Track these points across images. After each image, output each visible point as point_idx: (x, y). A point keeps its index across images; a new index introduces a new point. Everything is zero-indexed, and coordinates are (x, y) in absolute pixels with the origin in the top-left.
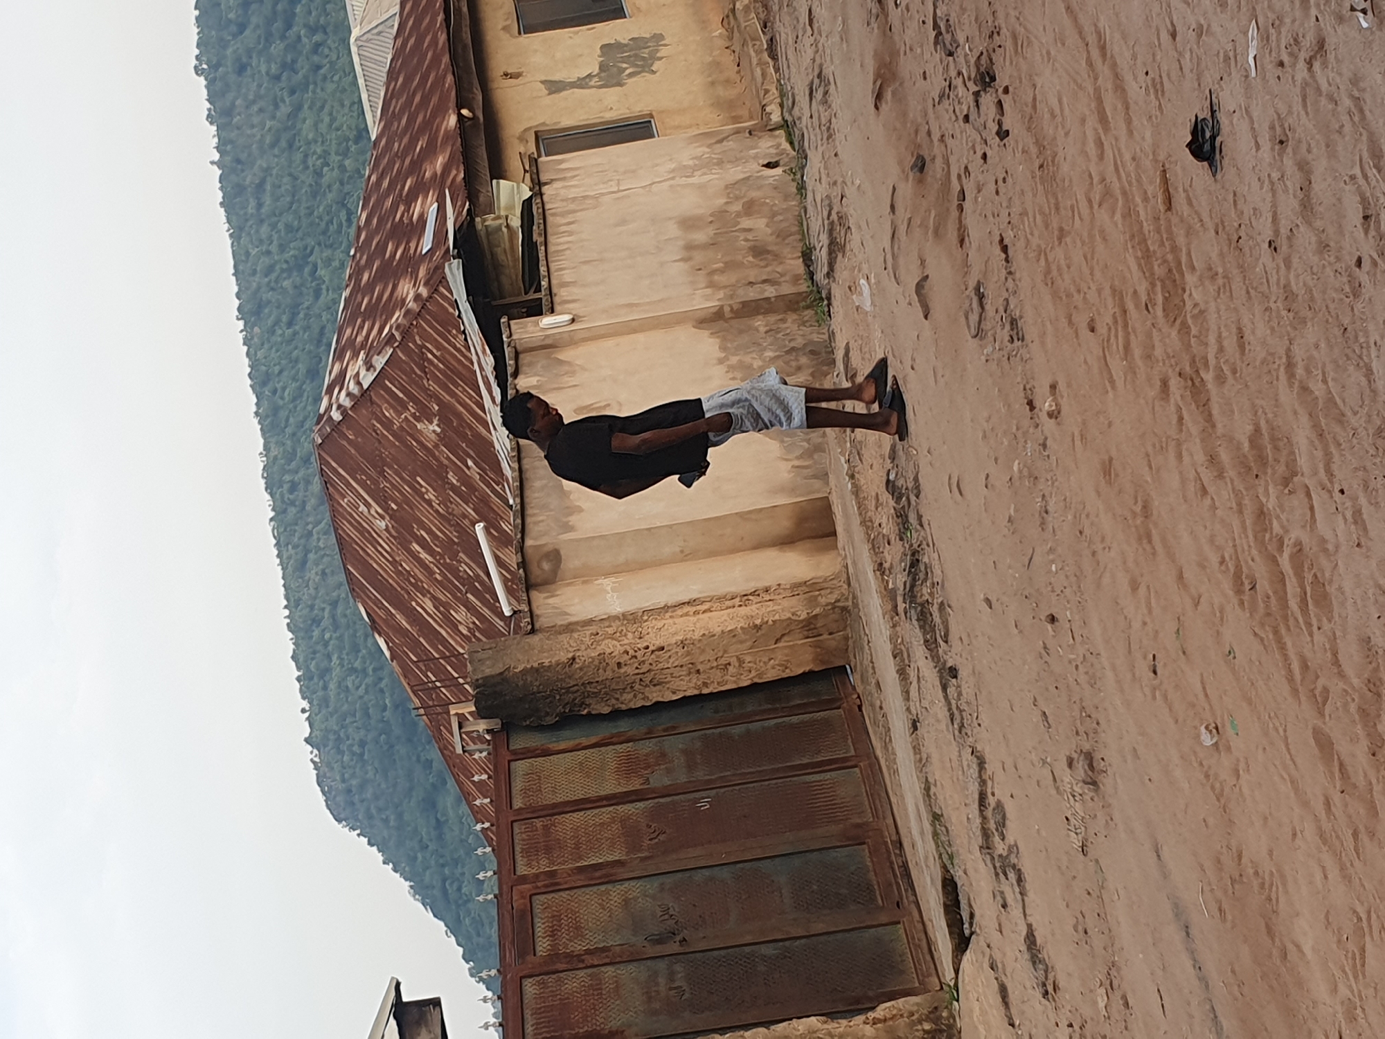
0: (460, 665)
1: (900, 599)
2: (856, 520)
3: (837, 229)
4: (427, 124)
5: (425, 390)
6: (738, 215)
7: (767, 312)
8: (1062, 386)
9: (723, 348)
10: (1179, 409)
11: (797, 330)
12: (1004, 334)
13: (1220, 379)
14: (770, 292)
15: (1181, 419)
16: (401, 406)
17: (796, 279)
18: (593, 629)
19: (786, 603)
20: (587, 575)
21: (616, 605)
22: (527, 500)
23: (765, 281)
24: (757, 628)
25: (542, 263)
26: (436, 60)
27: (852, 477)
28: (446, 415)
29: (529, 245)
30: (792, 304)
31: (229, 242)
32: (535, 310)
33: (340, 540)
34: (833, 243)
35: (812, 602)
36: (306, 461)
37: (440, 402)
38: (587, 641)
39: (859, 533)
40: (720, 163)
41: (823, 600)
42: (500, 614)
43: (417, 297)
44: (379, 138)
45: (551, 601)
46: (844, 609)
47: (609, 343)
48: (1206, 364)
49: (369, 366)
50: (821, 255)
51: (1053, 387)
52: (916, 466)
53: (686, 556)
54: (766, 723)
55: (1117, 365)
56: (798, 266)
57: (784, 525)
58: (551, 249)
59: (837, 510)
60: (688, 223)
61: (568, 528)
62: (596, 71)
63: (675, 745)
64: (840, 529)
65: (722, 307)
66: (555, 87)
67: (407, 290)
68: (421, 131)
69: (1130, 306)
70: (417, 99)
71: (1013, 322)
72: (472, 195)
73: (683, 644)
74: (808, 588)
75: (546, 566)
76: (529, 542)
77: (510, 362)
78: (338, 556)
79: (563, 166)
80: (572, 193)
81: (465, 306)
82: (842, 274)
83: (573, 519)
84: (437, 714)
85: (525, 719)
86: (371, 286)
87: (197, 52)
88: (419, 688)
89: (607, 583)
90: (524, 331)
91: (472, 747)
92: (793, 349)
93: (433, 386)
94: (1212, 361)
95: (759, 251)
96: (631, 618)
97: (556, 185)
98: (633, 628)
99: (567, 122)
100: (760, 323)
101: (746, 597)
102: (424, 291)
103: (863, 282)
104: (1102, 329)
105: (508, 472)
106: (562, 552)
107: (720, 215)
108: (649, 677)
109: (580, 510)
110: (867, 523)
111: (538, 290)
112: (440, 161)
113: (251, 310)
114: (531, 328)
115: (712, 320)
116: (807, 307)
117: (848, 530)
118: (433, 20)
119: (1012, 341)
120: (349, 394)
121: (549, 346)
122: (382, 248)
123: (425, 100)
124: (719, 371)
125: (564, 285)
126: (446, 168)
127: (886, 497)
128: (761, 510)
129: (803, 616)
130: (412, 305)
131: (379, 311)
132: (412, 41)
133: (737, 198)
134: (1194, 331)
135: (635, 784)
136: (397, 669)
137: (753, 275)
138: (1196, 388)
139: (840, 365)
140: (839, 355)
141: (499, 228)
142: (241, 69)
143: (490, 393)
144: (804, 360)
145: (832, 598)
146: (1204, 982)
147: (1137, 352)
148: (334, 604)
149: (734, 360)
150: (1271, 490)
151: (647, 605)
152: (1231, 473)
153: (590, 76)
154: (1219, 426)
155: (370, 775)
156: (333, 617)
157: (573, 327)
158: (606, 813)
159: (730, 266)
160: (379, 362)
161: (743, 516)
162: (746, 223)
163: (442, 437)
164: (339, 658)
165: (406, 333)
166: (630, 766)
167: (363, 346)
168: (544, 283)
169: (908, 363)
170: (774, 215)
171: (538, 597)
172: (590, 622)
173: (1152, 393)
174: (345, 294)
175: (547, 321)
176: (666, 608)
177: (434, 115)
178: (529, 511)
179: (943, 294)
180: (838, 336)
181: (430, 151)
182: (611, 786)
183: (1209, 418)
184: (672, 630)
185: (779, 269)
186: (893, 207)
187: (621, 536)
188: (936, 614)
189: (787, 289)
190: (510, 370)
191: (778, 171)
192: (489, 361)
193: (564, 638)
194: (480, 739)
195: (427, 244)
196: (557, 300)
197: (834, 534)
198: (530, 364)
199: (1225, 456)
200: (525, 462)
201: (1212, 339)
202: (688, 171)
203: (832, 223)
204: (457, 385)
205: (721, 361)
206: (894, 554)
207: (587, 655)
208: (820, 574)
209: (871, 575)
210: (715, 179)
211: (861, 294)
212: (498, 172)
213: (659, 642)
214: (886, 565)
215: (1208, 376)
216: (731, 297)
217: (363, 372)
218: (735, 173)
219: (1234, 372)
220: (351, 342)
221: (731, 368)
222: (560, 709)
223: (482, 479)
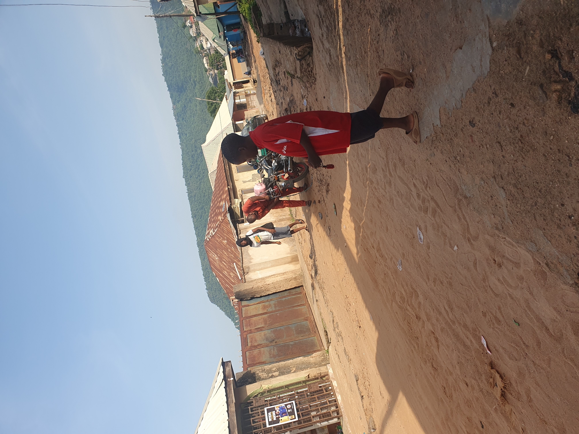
4: (222, 189)
5: (224, 235)
16: (219, 238)
19: (291, 274)
20: (255, 271)
21: (260, 276)
24: (286, 279)
26: (223, 178)
28: (228, 240)
35: (295, 274)
37: (227, 237)
38: (255, 284)
39: (303, 260)
41: (297, 274)
42: (239, 279)
43: (222, 219)
44: (214, 191)
45: (248, 276)
46: (302, 275)
49: (214, 231)
53: (272, 266)
54: (289, 298)
57: (289, 260)
59: (299, 256)
61: (251, 262)
62: (251, 179)
63: (272, 303)
66: (244, 182)
67: (220, 218)
68: (221, 190)
70: (220, 184)
72: (231, 202)
73: (273, 283)
74: (294, 271)
75: (247, 270)
76: (244, 266)
77: (239, 232)
79: (246, 196)
81: (230, 221)
85: (244, 299)
86: (214, 217)
89: (258, 272)
90: (241, 226)
96: (263, 279)
98: (263, 281)
99: (247, 188)
101: (283, 274)
106: (250, 267)
108: (267, 289)
109: (253, 259)
112: (225, 195)
117: (301, 260)
118: (223, 171)
120: (210, 236)
122: (215, 210)
123: (222, 185)
126: (226, 197)
128: (285, 257)
129: (294, 277)
131: (215, 221)
132: (219, 175)
135: (265, 311)
141: (236, 207)
145: (299, 273)
151: (266, 276)
153: (250, 180)
158: (260, 317)
160: (216, 230)
161: (283, 258)
163: (227, 243)
165: (220, 225)
166: (264, 307)
167: (212, 228)
171: (246, 275)
172: (255, 280)
176: (269, 276)
177: (223, 187)
178: (243, 259)
181: (223, 194)
182: (261, 312)
184: (271, 281)
187: (260, 264)
192: (235, 231)
193: (251, 283)
194: (236, 303)
195: (223, 210)
197: (299, 261)
198: (243, 232)
204: (229, 234)
207: (255, 286)
208: (297, 268)
209: (307, 271)
212: (236, 197)
213: (268, 283)
214: (310, 270)
220: (210, 227)
222: (251, 297)
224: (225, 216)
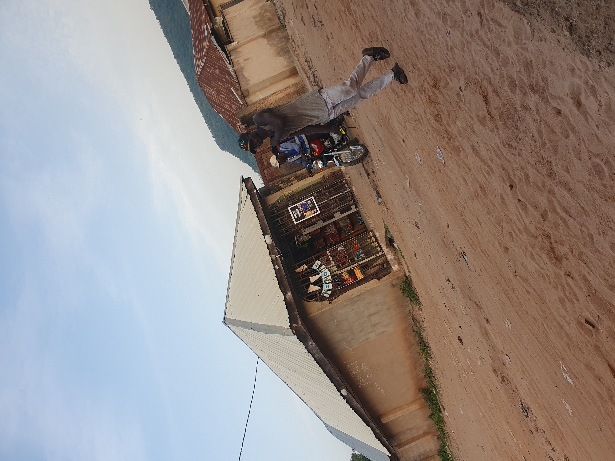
0: (236, 116)
1: (313, 82)
2: (301, 69)
3: (283, 10)
4: (199, 9)
5: (214, 64)
6: (264, 13)
7: (274, 32)
8: (333, 33)
9: (268, 41)
10: (355, 32)
11: (281, 34)
12: (320, 25)
13: (361, 24)
14: (274, 27)
15: (356, 34)
16: (210, 68)
17: (278, 23)
18: (258, 103)
19: (292, 89)
20: (255, 93)
21: (261, 97)
22: (239, 81)
23: (272, 26)
24: (288, 95)
25: (229, 32)
27: (298, 61)
28: (220, 68)
29: (226, 30)
30: (278, 29)
31: (168, 44)
32: (230, 42)
33: (207, 97)
34: (283, 14)
35: (297, 87)
36: (196, 84)
37: (218, 66)
38: (258, 105)
39: (302, 71)
40: (257, 3)
41: (299, 86)
42: (241, 104)
43: (207, 45)
44: (190, 15)
45: (249, 99)
46: (303, 87)
47: (246, 45)
48: (358, 21)
49: (202, 62)
50: (282, 17)
51: (331, 33)
52: (310, 55)
53: (272, 84)
55: (342, 26)
56: (278, 20)
57: (288, 74)
58: (230, 29)
59: (297, 68)
60: (254, 17)
61: (248, 84)
64: (298, 72)
65: (265, 33)
67: (205, 44)
68: (198, 11)
69: (342, 13)
70: (195, 4)
71: (321, 22)
72: (212, 22)
73: (275, 101)
74: (295, 85)
75: (246, 93)
76: (242, 89)
77: (229, 54)
78: (208, 101)
79: (227, 11)
80: (231, 16)
81: (217, 45)
82: (286, 20)
83: (249, 82)
84: (234, 126)
85: (250, 123)
86: (198, 46)
87: (150, 5)
88: (230, 122)
89: (258, 93)
90: (229, 47)
91: (242, 131)
92: (281, 38)
93: (216, 63)
94: (359, 21)
95: (270, 20)
96: (265, 99)
97: (227, 16)
98: (266, 101)
100: (273, 34)
101: (285, 89)
102: (208, 44)
103: (291, 21)
104: (338, 19)
105: (234, 76)
106: (249, 89)
107: (260, 14)
109: (249, 80)
110: (303, 69)
111: (230, 38)
112: (204, 16)
113: (177, 56)
114: (230, 46)
115: (264, 36)
116: (282, 29)
117: (300, 72)
119: (321, 26)
120: (200, 68)
121: (235, 49)
122: (198, 37)
123: (197, 5)
124: (268, 46)
125: (234, 36)
126: (206, 18)
127: (306, 63)
128: (283, 72)
129: (296, 90)
130: (207, 47)
131: (201, 50)
133: (263, 9)
134: (354, 15)
136: (225, 119)
137: (269, 25)
138: (357, 27)
139: (291, 39)
140: (290, 37)
141: (219, 27)
142: (160, 7)
143: (226, 61)
144: (284, 40)
145: (300, 86)
146: (380, 138)
147: (345, 22)
148: (210, 110)
149: (270, 43)
150: (375, 43)
151: (267, 96)
152: (367, 42)
154: (363, 34)
155: (226, 140)
156: (210, 113)
157: (239, 44)
159: (265, 24)
160: (204, 60)
161: (280, 74)
162: (266, 14)
163: (220, 73)
164: (214, 120)
165: (207, 53)
167: (200, 58)
168: (230, 37)
169: (303, 35)
170: (270, 11)
171: (246, 99)
172: (257, 102)
173: (350, 30)
174: (194, 48)
175: (233, 44)
176: (271, 95)
177: (200, 7)
178: (240, 83)
179: (306, 19)
180: (289, 33)
181: (201, 15)
183: (361, 32)
184: (273, 99)
185: (274, 22)
186: (293, 4)
187: (259, 83)
188: (320, 83)
189: (277, 26)
190: (229, 56)
191: (269, 2)
192: (225, 55)
193: (254, 106)
194: (244, 129)
195: (206, 34)
196: (234, 39)
197: (298, 73)
198: (232, 54)
199: (365, 39)
200: (237, 73)
201: (358, 16)
202: (252, 6)
203: (282, 10)
204: (220, 61)
205: (268, 44)
206: (310, 74)
207: (259, 108)
208: (297, 81)
209: (306, 79)
210: (257, 6)
211: (291, 23)
212: (216, 15)
213: (271, 102)
214: (309, 77)
215: (359, 24)
216: (267, 30)
217: (201, 63)
218: (261, 4)
219: (363, 22)
220: (198, 58)
221: (270, 45)
223: (230, 79)
224: (210, 41)
